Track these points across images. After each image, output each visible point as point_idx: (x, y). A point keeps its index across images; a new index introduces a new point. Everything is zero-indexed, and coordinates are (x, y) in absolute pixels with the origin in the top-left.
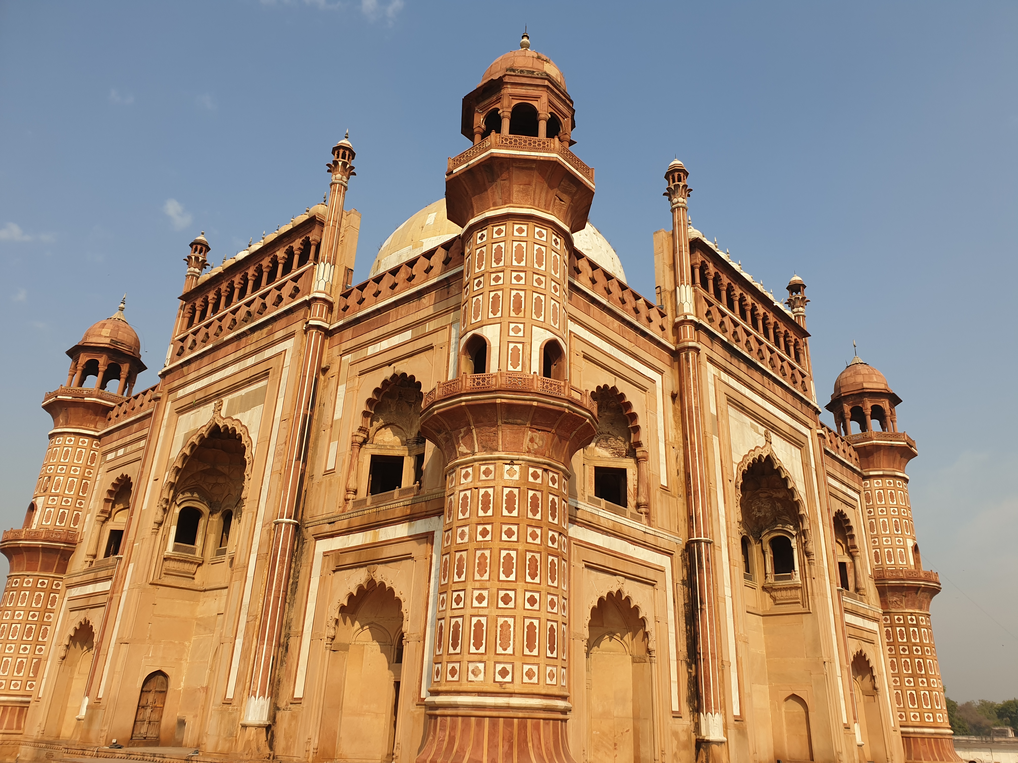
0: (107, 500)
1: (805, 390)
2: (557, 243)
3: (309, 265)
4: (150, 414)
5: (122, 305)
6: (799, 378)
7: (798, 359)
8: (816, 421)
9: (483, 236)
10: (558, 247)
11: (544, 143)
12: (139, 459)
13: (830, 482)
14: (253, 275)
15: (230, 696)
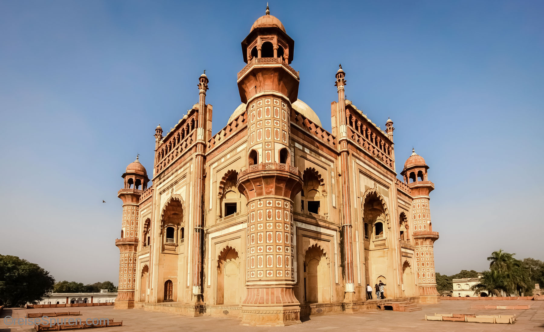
0: (145, 227)
1: (391, 166)
2: (284, 106)
3: (195, 129)
4: (151, 197)
5: (137, 157)
6: (389, 162)
7: (389, 154)
8: (395, 178)
9: (253, 106)
10: (285, 108)
11: (276, 60)
12: (150, 213)
13: (398, 201)
14: (177, 137)
15: (188, 285)
